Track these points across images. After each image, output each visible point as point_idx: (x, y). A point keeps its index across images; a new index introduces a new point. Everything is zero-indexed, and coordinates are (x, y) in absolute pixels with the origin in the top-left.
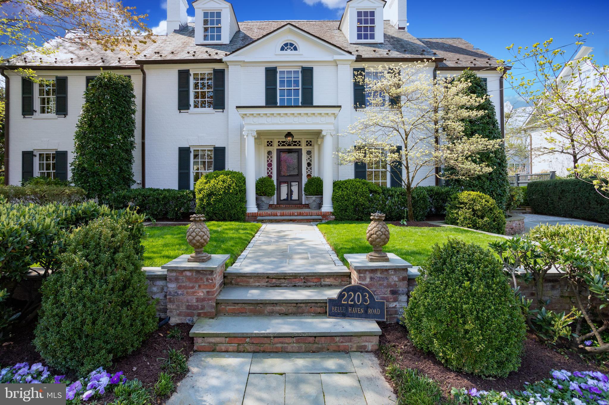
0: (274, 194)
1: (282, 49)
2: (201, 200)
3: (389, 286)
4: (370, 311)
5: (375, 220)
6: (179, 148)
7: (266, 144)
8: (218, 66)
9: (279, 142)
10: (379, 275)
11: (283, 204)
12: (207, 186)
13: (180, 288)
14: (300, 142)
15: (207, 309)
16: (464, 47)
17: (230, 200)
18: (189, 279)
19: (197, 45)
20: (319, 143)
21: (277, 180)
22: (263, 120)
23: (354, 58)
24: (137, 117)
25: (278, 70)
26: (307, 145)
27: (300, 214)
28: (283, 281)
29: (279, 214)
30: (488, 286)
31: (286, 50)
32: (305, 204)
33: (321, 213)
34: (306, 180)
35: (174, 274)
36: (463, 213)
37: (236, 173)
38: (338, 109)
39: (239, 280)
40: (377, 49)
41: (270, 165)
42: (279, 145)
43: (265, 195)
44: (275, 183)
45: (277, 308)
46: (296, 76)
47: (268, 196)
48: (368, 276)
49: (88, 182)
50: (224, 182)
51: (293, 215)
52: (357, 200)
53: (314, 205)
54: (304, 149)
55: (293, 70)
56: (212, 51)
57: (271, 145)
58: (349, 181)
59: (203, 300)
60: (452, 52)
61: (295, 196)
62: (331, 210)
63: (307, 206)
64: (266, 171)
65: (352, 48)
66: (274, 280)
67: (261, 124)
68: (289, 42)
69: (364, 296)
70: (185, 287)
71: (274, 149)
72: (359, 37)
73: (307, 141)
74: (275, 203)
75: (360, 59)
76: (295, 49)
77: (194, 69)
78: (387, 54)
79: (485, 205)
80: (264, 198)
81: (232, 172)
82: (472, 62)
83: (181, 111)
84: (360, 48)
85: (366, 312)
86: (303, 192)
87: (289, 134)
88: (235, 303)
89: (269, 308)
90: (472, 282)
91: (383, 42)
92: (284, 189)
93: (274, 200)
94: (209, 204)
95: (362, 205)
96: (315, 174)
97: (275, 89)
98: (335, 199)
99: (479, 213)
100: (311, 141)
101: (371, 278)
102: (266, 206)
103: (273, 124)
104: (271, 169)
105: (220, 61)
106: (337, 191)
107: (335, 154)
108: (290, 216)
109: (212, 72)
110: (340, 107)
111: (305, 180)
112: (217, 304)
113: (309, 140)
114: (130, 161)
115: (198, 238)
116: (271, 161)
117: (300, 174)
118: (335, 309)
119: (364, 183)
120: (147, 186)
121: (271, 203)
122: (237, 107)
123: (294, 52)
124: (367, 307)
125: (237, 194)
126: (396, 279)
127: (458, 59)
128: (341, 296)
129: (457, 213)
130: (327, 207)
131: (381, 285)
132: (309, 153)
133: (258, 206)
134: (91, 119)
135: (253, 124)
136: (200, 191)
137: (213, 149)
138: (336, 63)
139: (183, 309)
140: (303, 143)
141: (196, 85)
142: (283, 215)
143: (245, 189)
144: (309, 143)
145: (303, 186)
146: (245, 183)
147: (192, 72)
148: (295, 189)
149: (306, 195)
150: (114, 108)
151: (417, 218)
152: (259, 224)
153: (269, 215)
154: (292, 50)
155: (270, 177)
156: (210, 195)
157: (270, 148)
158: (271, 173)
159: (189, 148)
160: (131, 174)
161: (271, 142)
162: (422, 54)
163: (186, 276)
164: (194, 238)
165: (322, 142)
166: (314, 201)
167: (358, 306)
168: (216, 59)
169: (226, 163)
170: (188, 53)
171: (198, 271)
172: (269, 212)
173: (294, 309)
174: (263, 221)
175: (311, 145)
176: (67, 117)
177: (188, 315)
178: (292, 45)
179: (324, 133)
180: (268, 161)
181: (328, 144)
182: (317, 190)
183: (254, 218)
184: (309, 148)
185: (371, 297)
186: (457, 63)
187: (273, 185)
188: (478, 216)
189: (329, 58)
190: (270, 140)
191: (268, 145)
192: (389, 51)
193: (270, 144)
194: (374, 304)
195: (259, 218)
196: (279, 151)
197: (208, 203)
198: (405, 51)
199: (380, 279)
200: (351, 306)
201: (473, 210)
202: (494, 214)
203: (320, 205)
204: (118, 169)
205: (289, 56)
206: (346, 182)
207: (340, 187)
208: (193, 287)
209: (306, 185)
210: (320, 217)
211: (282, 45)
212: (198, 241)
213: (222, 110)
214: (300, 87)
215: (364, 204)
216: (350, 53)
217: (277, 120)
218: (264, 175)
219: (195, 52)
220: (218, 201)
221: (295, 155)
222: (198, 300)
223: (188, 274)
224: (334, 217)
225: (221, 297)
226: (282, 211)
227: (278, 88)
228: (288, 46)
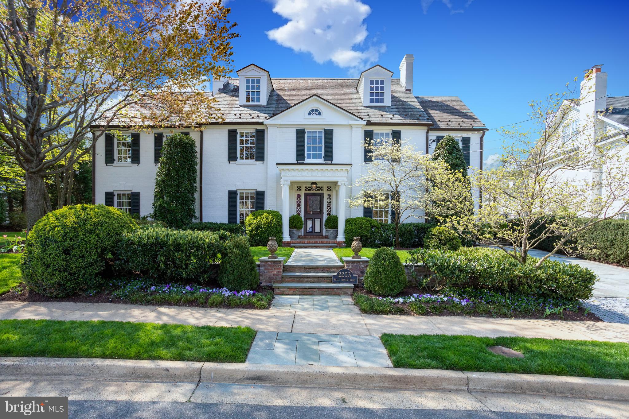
0: (302, 228)
1: (310, 114)
2: (251, 231)
3: (360, 269)
4: (351, 280)
6: (229, 191)
7: (296, 188)
8: (259, 127)
9: (306, 187)
11: (309, 236)
12: (255, 221)
13: (266, 269)
14: (322, 187)
17: (272, 232)
19: (241, 106)
20: (337, 189)
21: (304, 217)
22: (295, 173)
23: (365, 123)
24: (198, 168)
25: (306, 131)
26: (328, 190)
27: (321, 243)
28: (312, 270)
29: (306, 242)
31: (313, 115)
32: (325, 236)
33: (336, 241)
34: (327, 217)
35: (263, 263)
36: (433, 242)
37: (275, 212)
38: (350, 166)
40: (384, 113)
41: (299, 205)
42: (306, 190)
43: (296, 228)
44: (303, 220)
45: (310, 280)
46: (320, 135)
47: (298, 229)
50: (267, 218)
51: (316, 243)
52: (362, 232)
53: (332, 236)
54: (326, 193)
55: (317, 131)
56: (255, 113)
57: (300, 190)
58: (359, 218)
61: (317, 229)
62: (344, 240)
63: (327, 237)
64: (296, 210)
65: (364, 113)
66: (307, 269)
67: (293, 176)
68: (315, 108)
69: (348, 274)
71: (302, 193)
72: (371, 101)
73: (328, 187)
74: (303, 235)
75: (369, 123)
76: (320, 114)
77: (240, 129)
78: (391, 119)
80: (294, 231)
81: (272, 211)
82: (459, 124)
83: (231, 162)
84: (372, 112)
85: (349, 280)
86: (324, 227)
87: (314, 183)
89: (305, 280)
90: (385, 261)
91: (390, 105)
92: (309, 224)
93: (302, 232)
95: (365, 236)
96: (333, 213)
97: (304, 146)
98: (346, 232)
99: (443, 242)
100: (330, 187)
102: (296, 237)
103: (303, 176)
104: (300, 208)
105: (262, 124)
106: (348, 226)
108: (314, 243)
109: (255, 131)
110: (351, 164)
111: (325, 217)
112: (282, 277)
113: (329, 186)
114: (193, 200)
116: (300, 202)
117: (321, 212)
118: (335, 280)
119: (368, 221)
120: (204, 221)
121: (300, 234)
122: (277, 164)
123: (318, 117)
124: (350, 278)
125: (276, 227)
126: (363, 266)
127: (450, 121)
128: (338, 274)
130: (341, 237)
131: (356, 269)
132: (329, 196)
133: (291, 236)
135: (288, 176)
137: (255, 192)
138: (351, 126)
139: (267, 279)
140: (325, 189)
141: (242, 141)
142: (309, 243)
143: (282, 224)
144: (329, 189)
145: (324, 222)
146: (281, 220)
147: (238, 132)
148: (317, 222)
149: (326, 228)
151: (404, 246)
152: (293, 249)
153: (299, 243)
154: (317, 115)
155: (299, 214)
156: (257, 228)
157: (299, 192)
158: (300, 211)
159: (237, 191)
160: (194, 212)
161: (300, 187)
162: (418, 119)
163: (269, 264)
165: (339, 188)
166: (332, 233)
167: (346, 278)
168: (258, 122)
169: (265, 201)
170: (235, 115)
172: (299, 240)
174: (295, 247)
175: (330, 190)
176: (139, 164)
178: (317, 111)
179: (339, 184)
180: (297, 202)
181: (343, 191)
182: (334, 225)
183: (288, 244)
184: (329, 192)
185: (351, 274)
187: (302, 221)
188: (442, 244)
189: (346, 123)
190: (299, 186)
191: (297, 190)
192: (393, 115)
193: (299, 189)
195: (292, 245)
196: (306, 195)
197: (256, 234)
198: (406, 115)
199: (356, 266)
200: (343, 278)
202: (453, 242)
203: (336, 236)
205: (315, 120)
206: (355, 219)
207: (351, 223)
208: (271, 269)
209: (326, 221)
210: (336, 245)
211: (310, 110)
213: (262, 162)
214: (323, 145)
215: (366, 236)
216: (362, 119)
217: (305, 173)
218: (295, 213)
219: (240, 114)
221: (319, 198)
222: (274, 275)
224: (345, 245)
225: (284, 275)
226: (308, 240)
227: (306, 145)
228: (315, 112)
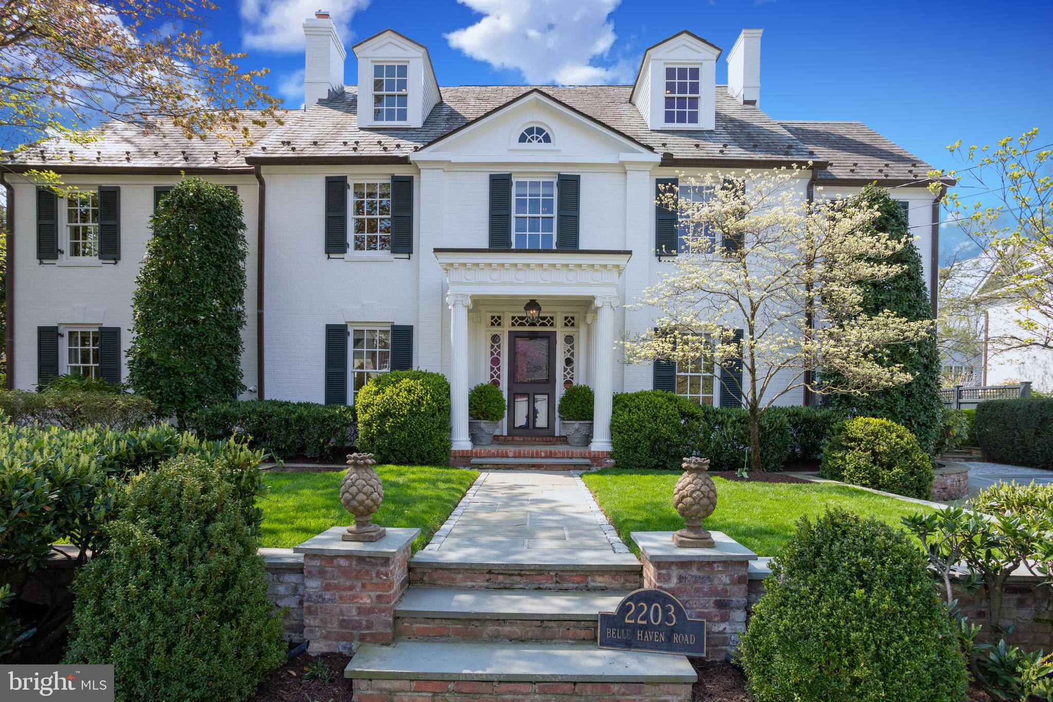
0: (503, 417)
1: (522, 139)
2: (368, 424)
3: (713, 592)
4: (676, 638)
5: (690, 470)
6: (327, 326)
7: (489, 321)
8: (401, 171)
9: (513, 318)
10: (694, 572)
11: (520, 436)
12: (378, 398)
13: (327, 587)
14: (552, 318)
15: (378, 629)
16: (866, 140)
17: (421, 426)
18: (345, 572)
19: (361, 129)
20: (589, 321)
21: (509, 389)
22: (485, 275)
23: (658, 158)
24: (249, 266)
25: (514, 180)
26: (566, 325)
27: (550, 455)
28: (518, 579)
29: (511, 454)
30: (899, 599)
31: (530, 141)
32: (561, 437)
33: (590, 453)
34: (563, 392)
35: (317, 563)
36: (854, 458)
37: (432, 375)
38: (626, 257)
39: (436, 575)
40: (701, 143)
41: (495, 361)
42: (513, 325)
43: (486, 418)
44: (505, 396)
45: (507, 629)
46: (547, 192)
47: (492, 420)
48: (675, 573)
49: (159, 387)
50: (409, 391)
51: (538, 456)
52: (657, 431)
53: (577, 438)
54: (561, 332)
55: (541, 180)
56: (390, 141)
57: (499, 324)
58: (643, 393)
59: (370, 611)
60: (844, 150)
61: (541, 422)
62: (609, 448)
63: (564, 440)
64: (489, 373)
65: (654, 140)
66: (501, 578)
67: (480, 283)
68: (535, 126)
69: (666, 611)
70: (337, 587)
71: (504, 332)
72: (669, 118)
73: (566, 318)
74: (505, 434)
75: (668, 161)
76: (547, 139)
77: (355, 176)
78: (722, 152)
79: (897, 444)
80: (483, 424)
81: (425, 374)
82: (881, 171)
83: (332, 256)
84: (670, 139)
85: (669, 639)
86: (557, 414)
87: (533, 304)
88: (430, 617)
89: (491, 629)
90: (869, 591)
91: (713, 128)
92: (522, 407)
93: (503, 427)
94: (381, 433)
95: (666, 440)
96: (580, 380)
97: (508, 216)
98: (615, 428)
99: (885, 459)
100: (573, 318)
101: (681, 578)
102: (487, 439)
103: (503, 284)
104: (499, 369)
105: (404, 161)
106: (620, 412)
107: (617, 345)
108: (532, 457)
109: (389, 181)
110: (630, 252)
111: (560, 391)
112: (396, 618)
113: (569, 315)
114: (235, 348)
115: (361, 497)
116: (499, 354)
117: (550, 380)
118: (611, 633)
119: (670, 400)
120: (267, 397)
121: (497, 432)
122: (436, 250)
123: (544, 145)
124: (672, 631)
125: (433, 415)
126: (726, 580)
127: (855, 165)
128: (624, 608)
129: (843, 458)
130: (601, 442)
131: (698, 590)
132: (569, 339)
133: (473, 437)
134: (164, 269)
135: (465, 284)
136: (366, 407)
137: (389, 329)
138: (623, 168)
139: (334, 626)
140: (559, 322)
141: (359, 207)
142: (519, 457)
143: (449, 406)
144: (570, 322)
145: (557, 402)
146: (448, 396)
147: (351, 182)
148: (541, 406)
149: (562, 419)
150: (207, 247)
151: (767, 465)
152: (475, 472)
153: (494, 456)
154: (540, 141)
155: (496, 383)
156: (384, 415)
157: (496, 330)
158: (498, 377)
159: (346, 326)
160: (237, 373)
161: (499, 318)
162: (787, 154)
163: (339, 567)
164: (354, 497)
165: (595, 320)
166: (577, 430)
167: (654, 628)
168: (396, 157)
169: (414, 355)
170: (345, 143)
171: (360, 558)
172: (494, 449)
173: (537, 632)
174: (481, 467)
175: (573, 325)
176: (120, 262)
177: (342, 638)
178: (540, 131)
179: (598, 303)
180: (492, 354)
181: (605, 323)
182: (583, 411)
183: (465, 460)
184: (569, 331)
185: (679, 611)
186: (852, 171)
187: (502, 400)
188: (882, 465)
189: (611, 158)
190: (496, 315)
191: (493, 324)
192: (725, 146)
193: (496, 321)
194: (684, 625)
195: (474, 460)
196: (513, 336)
197: (379, 431)
198: (755, 146)
199: (698, 579)
200: (642, 627)
201: (874, 453)
202: (913, 460)
203: (588, 439)
204: (214, 363)
205: (535, 152)
206: (637, 395)
207: (626, 406)
208: (351, 588)
209: (562, 400)
210: (588, 461)
211: (522, 130)
212: (361, 503)
213: (406, 256)
214: (555, 214)
215: (669, 439)
216: (651, 149)
217: (510, 276)
218: (485, 380)
219: (357, 143)
220: (399, 428)
221: (544, 343)
222: (360, 611)
223: (343, 563)
224: (612, 461)
225: (403, 607)
226: (517, 449)
227: (514, 214)
228: (534, 134)
